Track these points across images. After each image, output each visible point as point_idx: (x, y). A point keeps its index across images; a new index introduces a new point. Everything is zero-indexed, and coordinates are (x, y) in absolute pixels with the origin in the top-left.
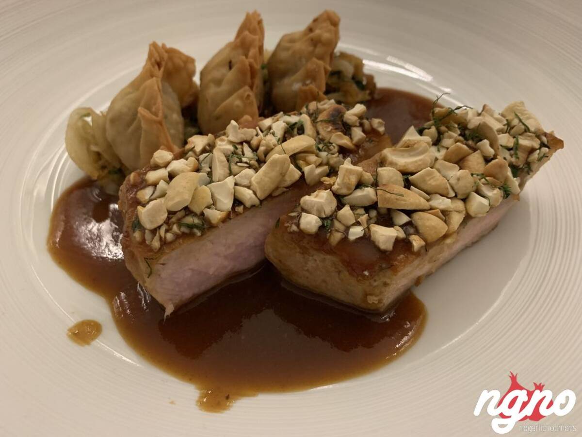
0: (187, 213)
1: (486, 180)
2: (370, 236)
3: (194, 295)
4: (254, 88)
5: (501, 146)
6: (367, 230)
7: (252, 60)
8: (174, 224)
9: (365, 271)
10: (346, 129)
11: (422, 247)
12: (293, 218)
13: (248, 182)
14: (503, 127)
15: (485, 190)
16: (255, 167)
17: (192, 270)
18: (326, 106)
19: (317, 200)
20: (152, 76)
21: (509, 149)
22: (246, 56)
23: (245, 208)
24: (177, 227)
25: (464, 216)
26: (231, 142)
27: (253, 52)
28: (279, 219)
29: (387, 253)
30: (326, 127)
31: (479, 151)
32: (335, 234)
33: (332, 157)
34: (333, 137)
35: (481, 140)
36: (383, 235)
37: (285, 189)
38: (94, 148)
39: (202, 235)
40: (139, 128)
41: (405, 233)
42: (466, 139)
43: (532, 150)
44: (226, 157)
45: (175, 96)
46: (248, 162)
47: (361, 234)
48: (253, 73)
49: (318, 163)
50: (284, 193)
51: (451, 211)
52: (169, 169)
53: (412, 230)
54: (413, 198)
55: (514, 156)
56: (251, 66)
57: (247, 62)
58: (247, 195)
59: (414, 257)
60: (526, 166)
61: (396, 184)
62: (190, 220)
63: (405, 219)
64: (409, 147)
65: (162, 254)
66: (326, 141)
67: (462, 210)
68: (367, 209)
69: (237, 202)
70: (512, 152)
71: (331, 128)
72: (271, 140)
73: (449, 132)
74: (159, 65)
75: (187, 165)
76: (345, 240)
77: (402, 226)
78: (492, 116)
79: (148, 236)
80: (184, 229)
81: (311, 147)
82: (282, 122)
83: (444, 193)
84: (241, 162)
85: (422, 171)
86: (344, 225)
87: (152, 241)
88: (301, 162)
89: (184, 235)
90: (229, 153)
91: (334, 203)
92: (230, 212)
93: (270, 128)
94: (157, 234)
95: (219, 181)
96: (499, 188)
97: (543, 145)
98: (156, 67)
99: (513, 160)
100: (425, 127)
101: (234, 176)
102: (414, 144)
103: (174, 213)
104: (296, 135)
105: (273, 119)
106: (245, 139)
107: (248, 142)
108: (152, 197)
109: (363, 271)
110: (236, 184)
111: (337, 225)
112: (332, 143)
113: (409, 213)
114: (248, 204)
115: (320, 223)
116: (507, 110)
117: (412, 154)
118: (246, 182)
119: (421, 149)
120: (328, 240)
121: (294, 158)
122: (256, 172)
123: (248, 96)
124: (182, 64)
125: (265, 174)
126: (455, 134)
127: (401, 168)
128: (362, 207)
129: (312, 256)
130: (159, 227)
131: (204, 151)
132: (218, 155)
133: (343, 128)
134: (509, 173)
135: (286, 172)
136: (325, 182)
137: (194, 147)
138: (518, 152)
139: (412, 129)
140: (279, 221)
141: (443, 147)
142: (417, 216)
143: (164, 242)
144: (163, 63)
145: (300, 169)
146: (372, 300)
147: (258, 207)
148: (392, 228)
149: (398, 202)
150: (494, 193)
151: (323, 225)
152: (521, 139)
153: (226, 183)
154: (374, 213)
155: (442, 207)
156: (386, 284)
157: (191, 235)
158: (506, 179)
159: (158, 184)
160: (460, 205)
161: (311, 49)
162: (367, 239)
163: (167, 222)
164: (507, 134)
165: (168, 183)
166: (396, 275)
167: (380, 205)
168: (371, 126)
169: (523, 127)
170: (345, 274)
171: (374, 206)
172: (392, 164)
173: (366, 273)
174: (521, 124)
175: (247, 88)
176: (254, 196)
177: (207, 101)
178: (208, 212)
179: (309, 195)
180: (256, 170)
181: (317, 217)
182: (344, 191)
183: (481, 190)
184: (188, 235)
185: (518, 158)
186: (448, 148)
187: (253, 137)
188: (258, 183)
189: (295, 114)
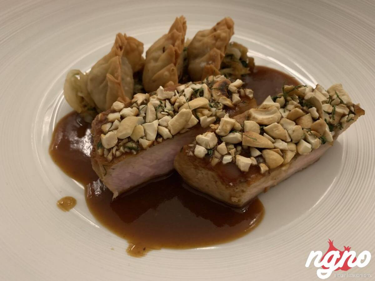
0: (129, 140)
1: (311, 132)
2: (235, 162)
3: (131, 187)
4: (177, 65)
5: (324, 111)
6: (234, 158)
7: (176, 48)
8: (121, 146)
9: (231, 183)
10: (229, 94)
11: (266, 171)
12: (191, 147)
13: (167, 124)
14: (327, 99)
15: (310, 139)
16: (171, 115)
17: (130, 173)
18: (218, 79)
19: (206, 138)
20: (116, 55)
21: (329, 114)
22: (174, 45)
23: (163, 140)
24: (123, 148)
25: (295, 154)
26: (159, 99)
27: (178, 43)
28: (183, 147)
29: (245, 173)
30: (217, 93)
31: (309, 114)
32: (214, 159)
33: (219, 112)
34: (220, 99)
35: (311, 107)
36: (243, 162)
37: (188, 130)
38: (80, 94)
39: (137, 154)
40: (106, 85)
41: (257, 161)
42: (302, 106)
43: (344, 115)
44: (155, 108)
45: (130, 66)
46: (168, 111)
47: (230, 161)
48: (177, 55)
49: (209, 115)
50: (187, 132)
51: (287, 150)
52: (121, 113)
53: (261, 160)
54: (265, 141)
55: (332, 118)
56: (176, 51)
57: (174, 49)
58: (165, 131)
59: (261, 176)
60: (339, 125)
61: (255, 132)
62: (130, 144)
63: (258, 153)
64: (266, 109)
65: (112, 164)
66: (216, 101)
67: (294, 150)
68: (236, 145)
69: (159, 135)
70: (331, 115)
71: (220, 93)
72: (183, 99)
73: (292, 101)
74: (121, 48)
75: (131, 111)
76: (220, 163)
77: (256, 157)
78: (321, 92)
79: (106, 152)
80: (126, 150)
81: (206, 105)
82: (190, 88)
83: (284, 139)
84: (163, 111)
85: (271, 125)
86: (221, 154)
87: (107, 156)
88: (199, 114)
89: (126, 153)
90: (157, 106)
91: (216, 141)
92: (154, 141)
93: (183, 91)
94: (111, 152)
95: (149, 122)
96: (319, 138)
97: (351, 112)
98: (119, 49)
99: (331, 120)
100: (278, 96)
101: (158, 120)
102: (269, 108)
103: (122, 140)
104: (198, 97)
105: (186, 86)
106: (167, 98)
107: (169, 100)
108: (110, 129)
109: (229, 183)
110: (159, 125)
111: (216, 154)
112: (219, 103)
113: (261, 150)
114: (165, 137)
115: (206, 152)
116: (331, 88)
117: (267, 113)
118: (165, 124)
119: (273, 111)
120: (210, 162)
121: (195, 111)
122: (172, 118)
123: (173, 70)
124: (136, 47)
125: (177, 120)
126: (296, 103)
127: (259, 122)
128: (233, 144)
129: (201, 171)
130: (112, 148)
131: (143, 103)
132: (150, 107)
133: (227, 94)
134: (327, 129)
135: (189, 120)
136: (212, 127)
137: (137, 101)
138: (334, 116)
139: (269, 98)
140: (182, 148)
141: (287, 110)
142: (265, 152)
143: (114, 157)
144: (124, 47)
145: (198, 118)
146: (234, 200)
147: (171, 139)
148: (249, 159)
149: (255, 143)
150: (315, 141)
151: (208, 153)
152: (337, 107)
153: (153, 124)
154: (239, 148)
155: (281, 147)
156: (243, 191)
157: (131, 153)
158: (325, 133)
159: (114, 122)
160: (293, 146)
161: (214, 42)
162: (233, 163)
163: (117, 145)
164: (329, 104)
165: (120, 122)
166: (248, 186)
167: (243, 144)
168: (245, 93)
169: (339, 100)
170: (219, 183)
171: (240, 144)
172: (254, 119)
173: (231, 184)
174: (338, 98)
175: (172, 65)
176: (169, 133)
177: (148, 70)
178: (141, 141)
179: (202, 134)
180: (172, 117)
181: (204, 148)
182: (222, 134)
183: (308, 139)
184: (129, 153)
185: (334, 119)
186: (290, 111)
187: (172, 97)
188: (172, 125)
189: (199, 83)
